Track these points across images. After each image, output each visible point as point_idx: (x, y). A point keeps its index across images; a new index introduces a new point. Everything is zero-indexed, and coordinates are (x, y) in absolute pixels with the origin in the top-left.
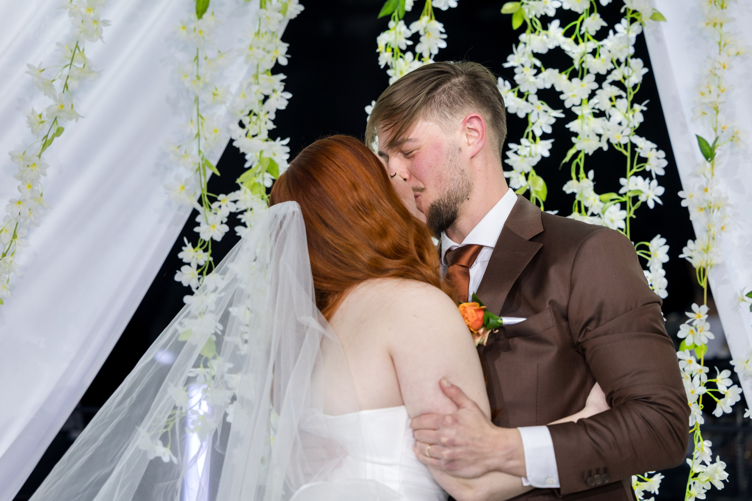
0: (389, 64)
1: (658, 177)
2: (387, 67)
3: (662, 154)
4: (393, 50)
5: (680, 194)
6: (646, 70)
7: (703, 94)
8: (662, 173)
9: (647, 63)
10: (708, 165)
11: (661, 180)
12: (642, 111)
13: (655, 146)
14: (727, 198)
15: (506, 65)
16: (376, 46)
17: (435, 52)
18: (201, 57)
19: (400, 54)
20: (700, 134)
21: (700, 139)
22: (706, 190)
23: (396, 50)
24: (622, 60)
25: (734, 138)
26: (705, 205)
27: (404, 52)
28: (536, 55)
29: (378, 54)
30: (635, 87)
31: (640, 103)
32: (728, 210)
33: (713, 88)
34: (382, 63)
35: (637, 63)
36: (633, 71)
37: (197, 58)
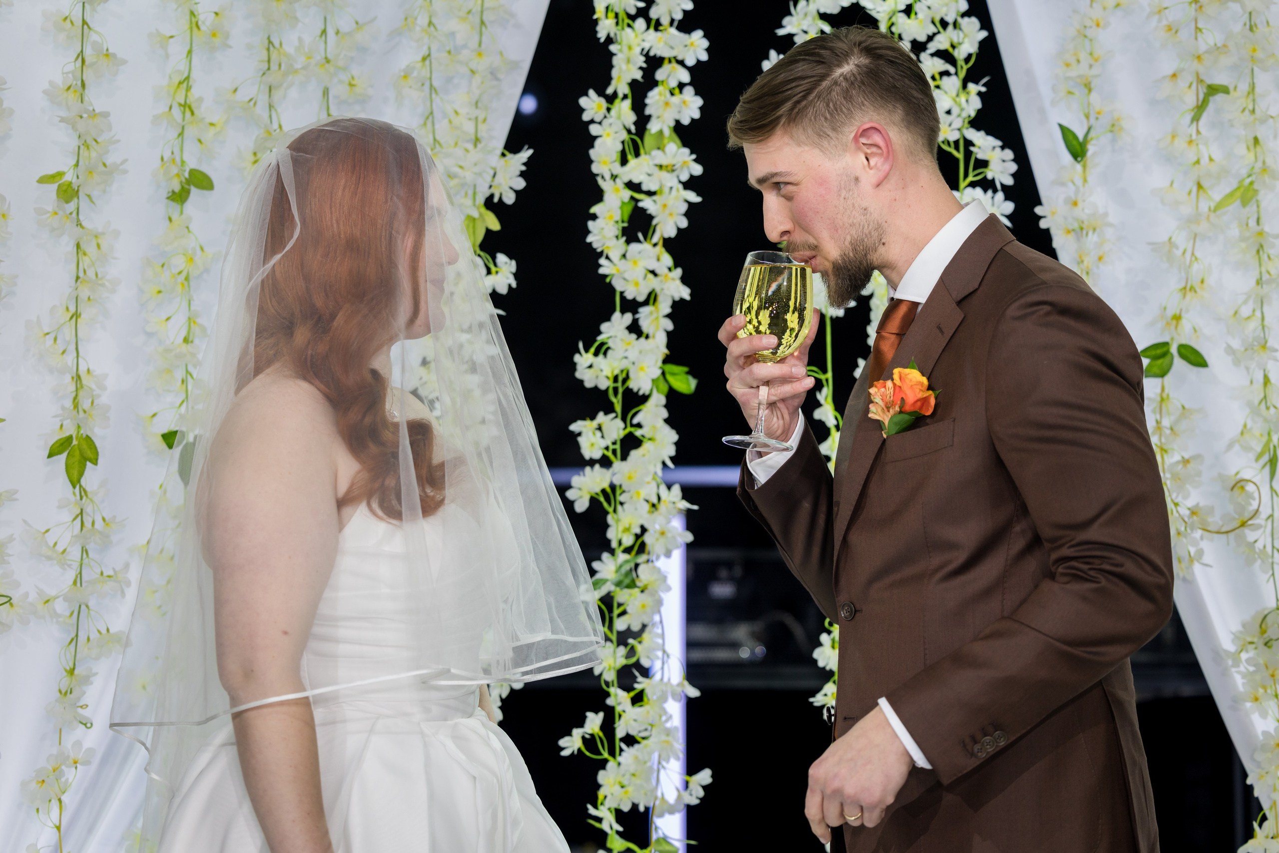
0: (612, 35)
1: (1005, 188)
2: (609, 40)
3: (1009, 154)
4: (617, 16)
5: (1038, 210)
6: (984, 34)
7: (1068, 65)
8: (1010, 181)
9: (986, 23)
10: (1079, 167)
11: (1009, 193)
12: (980, 94)
13: (999, 143)
14: (1106, 214)
15: (781, 32)
16: (593, 11)
17: (679, 16)
18: (331, 32)
19: (627, 21)
20: (1065, 123)
21: (1066, 132)
22: (1075, 204)
23: (622, 15)
24: (950, 19)
25: (1114, 128)
26: (1076, 226)
27: (633, 18)
28: (824, 17)
29: (596, 22)
30: (967, 60)
31: (976, 82)
32: (1109, 233)
33: (1083, 56)
34: (602, 35)
35: (973, 23)
36: (965, 36)
37: (324, 32)
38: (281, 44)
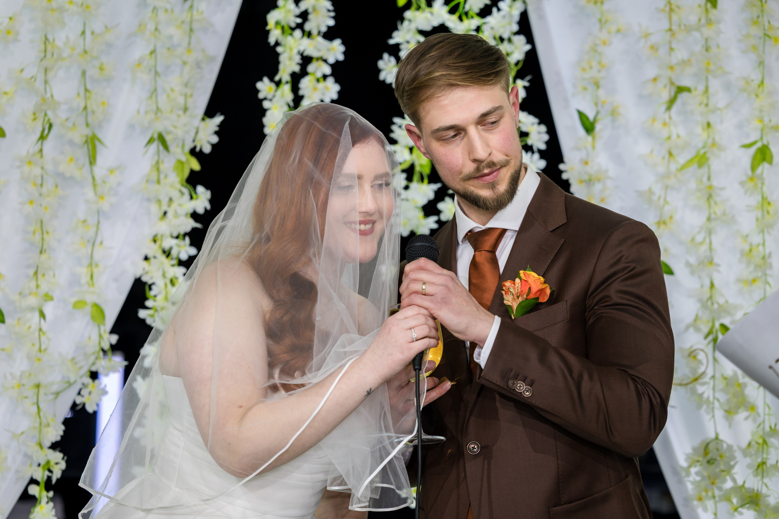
0: (279, 41)
1: (540, 151)
2: (277, 44)
3: (543, 128)
4: (283, 28)
5: (562, 167)
6: (528, 47)
7: (584, 70)
8: (543, 147)
9: (530, 40)
10: (590, 138)
11: (543, 154)
12: (525, 87)
13: (536, 120)
14: (607, 171)
15: (392, 42)
16: (266, 24)
17: (324, 29)
18: (88, 33)
19: (290, 31)
20: (582, 109)
21: (581, 115)
22: (586, 163)
23: (286, 28)
24: (505, 36)
25: (614, 113)
26: (586, 177)
27: (293, 29)
28: (421, 32)
29: (268, 32)
30: (517, 64)
31: (522, 78)
32: (609, 183)
33: (594, 64)
34: (272, 40)
35: (521, 40)
36: (516, 48)
37: (83, 33)
38: (54, 40)
